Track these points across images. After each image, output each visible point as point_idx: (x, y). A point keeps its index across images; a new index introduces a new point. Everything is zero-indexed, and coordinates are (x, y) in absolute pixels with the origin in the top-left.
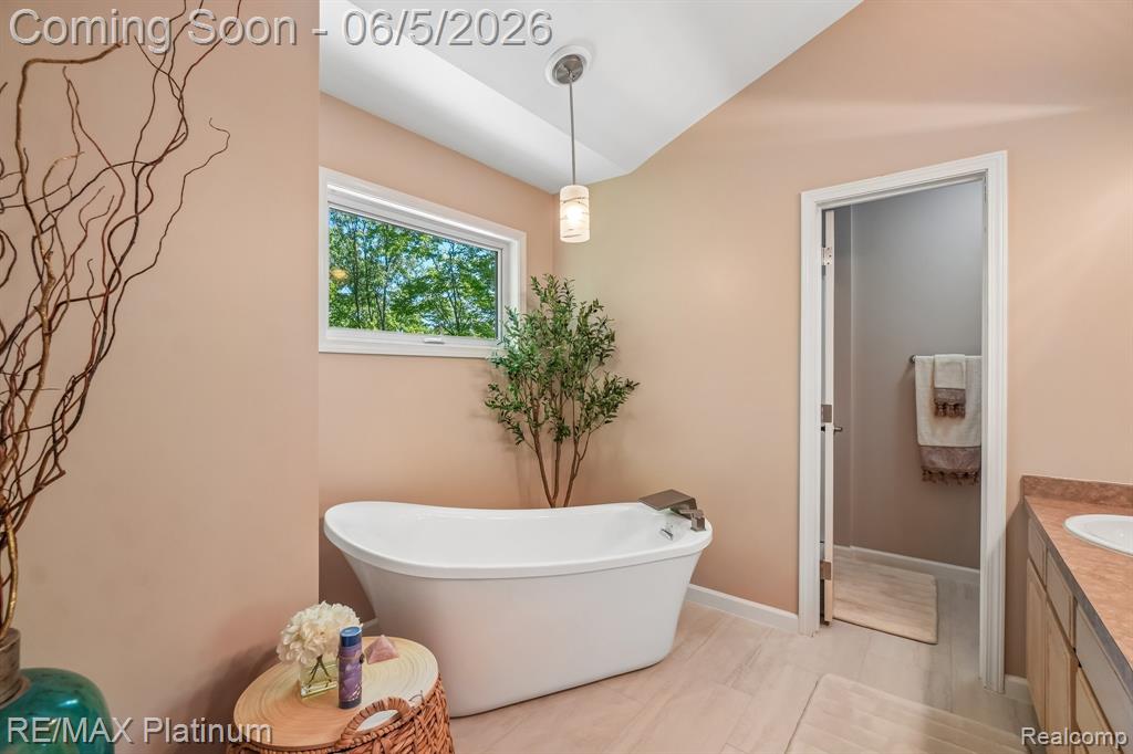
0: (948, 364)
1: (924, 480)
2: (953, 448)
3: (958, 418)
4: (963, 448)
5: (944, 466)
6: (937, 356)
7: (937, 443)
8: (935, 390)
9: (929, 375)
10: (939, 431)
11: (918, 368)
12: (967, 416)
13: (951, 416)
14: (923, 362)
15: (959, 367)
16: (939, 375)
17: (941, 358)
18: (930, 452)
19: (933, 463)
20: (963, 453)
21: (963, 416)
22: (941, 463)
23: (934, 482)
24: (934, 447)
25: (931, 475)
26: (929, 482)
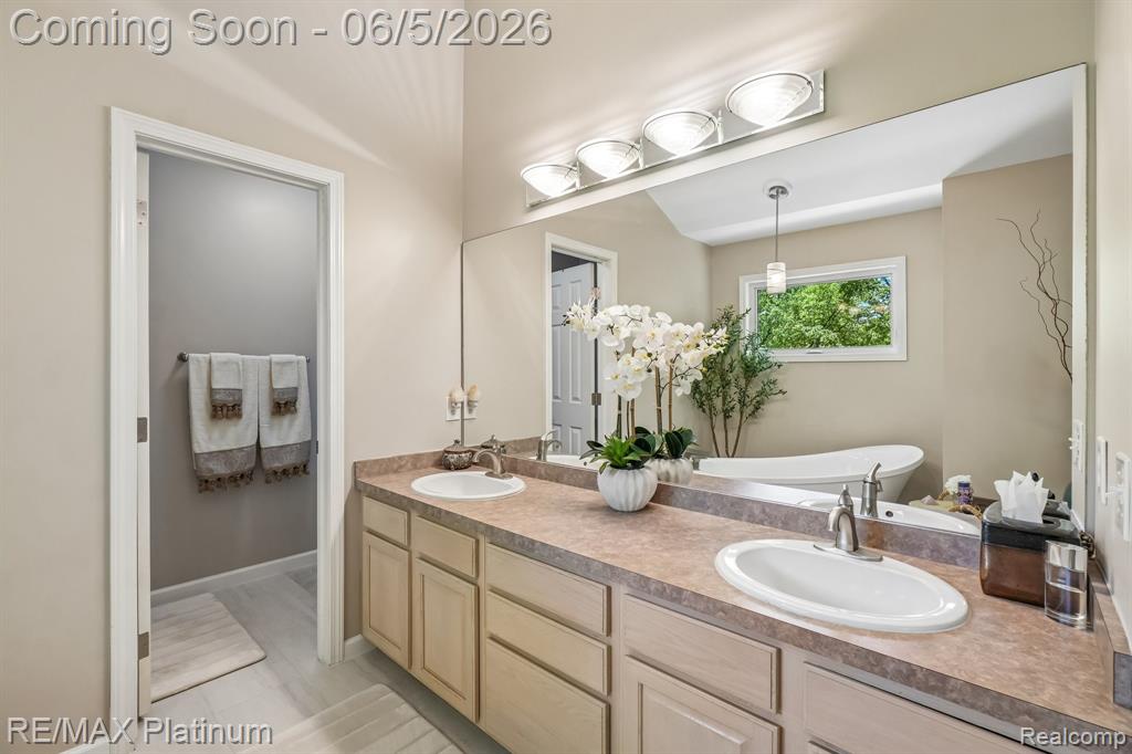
0: (225, 363)
1: (200, 492)
2: (230, 451)
3: (235, 420)
4: (241, 449)
5: (223, 472)
6: (213, 354)
7: (214, 448)
8: (212, 391)
9: (205, 375)
10: (216, 435)
11: (192, 367)
12: (244, 416)
13: (227, 417)
14: (198, 361)
15: (235, 366)
16: (216, 375)
17: (217, 357)
18: (207, 460)
19: (212, 470)
20: (240, 454)
21: (239, 416)
22: (220, 469)
23: (213, 490)
24: (211, 453)
25: (207, 484)
26: (208, 492)
